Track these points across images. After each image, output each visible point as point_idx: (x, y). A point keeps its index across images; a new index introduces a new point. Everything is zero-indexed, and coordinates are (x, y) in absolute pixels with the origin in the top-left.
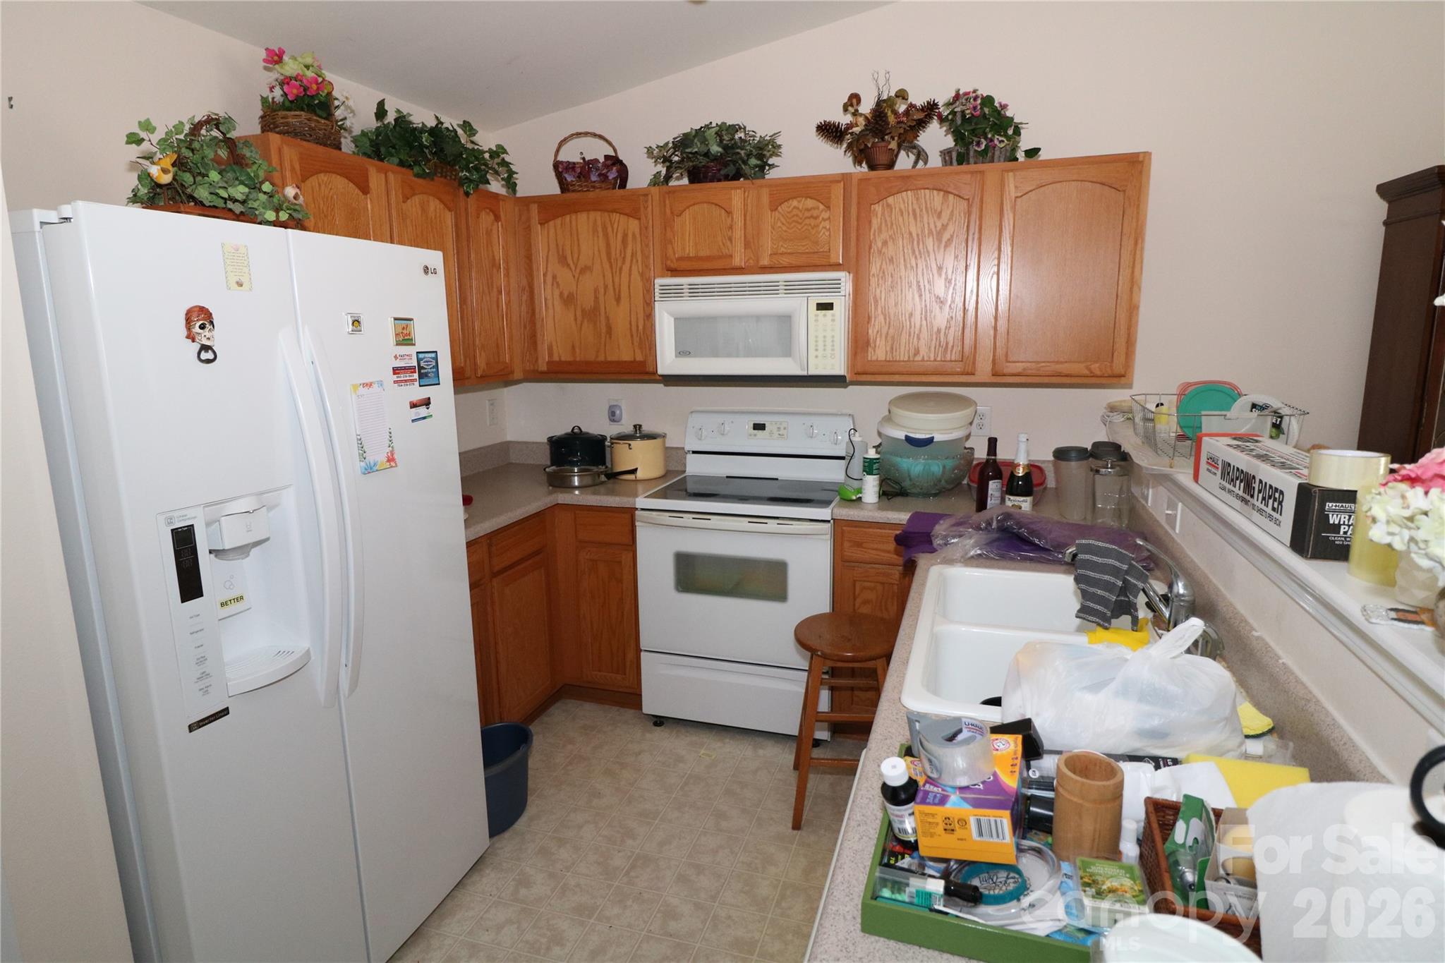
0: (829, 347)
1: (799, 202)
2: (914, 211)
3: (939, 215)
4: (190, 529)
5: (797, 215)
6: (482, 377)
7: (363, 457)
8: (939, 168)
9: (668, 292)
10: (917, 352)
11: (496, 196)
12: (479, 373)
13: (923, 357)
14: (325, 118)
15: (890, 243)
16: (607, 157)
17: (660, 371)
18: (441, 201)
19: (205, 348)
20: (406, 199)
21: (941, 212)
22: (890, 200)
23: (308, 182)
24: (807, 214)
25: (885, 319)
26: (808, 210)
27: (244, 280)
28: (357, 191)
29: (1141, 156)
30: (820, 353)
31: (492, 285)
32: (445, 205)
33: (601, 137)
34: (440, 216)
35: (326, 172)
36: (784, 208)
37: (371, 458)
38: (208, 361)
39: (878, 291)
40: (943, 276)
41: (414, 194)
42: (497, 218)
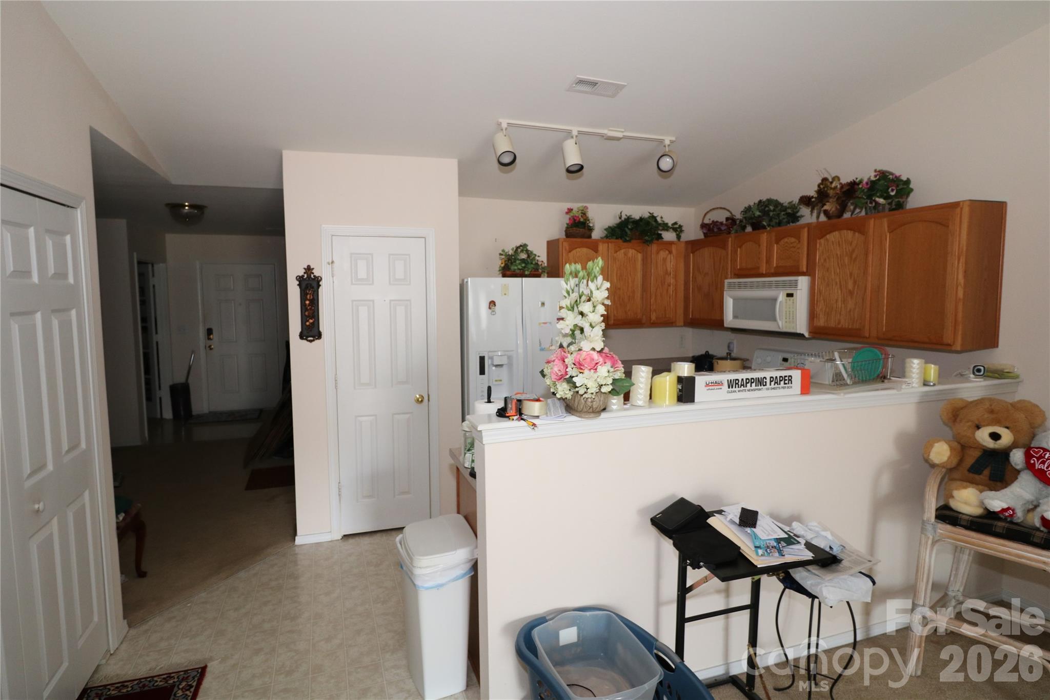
0: (791, 318)
1: (788, 239)
2: (839, 242)
3: (851, 244)
4: (484, 357)
5: (786, 246)
6: (652, 323)
7: (540, 346)
8: (864, 216)
9: (731, 286)
10: (839, 323)
11: (671, 243)
12: (651, 322)
13: (842, 325)
14: (583, 228)
15: (827, 260)
16: (727, 219)
17: (725, 325)
18: (635, 250)
19: (493, 311)
20: (616, 252)
21: (852, 242)
22: (828, 236)
23: (572, 252)
24: (792, 246)
25: (824, 302)
26: (792, 243)
27: (507, 293)
28: (593, 252)
29: (961, 203)
30: (788, 320)
31: (664, 282)
32: (637, 251)
33: (724, 209)
34: (635, 256)
35: (580, 247)
36: (782, 242)
37: (543, 346)
38: (494, 314)
39: (821, 287)
40: (853, 278)
41: (621, 249)
42: (670, 252)
